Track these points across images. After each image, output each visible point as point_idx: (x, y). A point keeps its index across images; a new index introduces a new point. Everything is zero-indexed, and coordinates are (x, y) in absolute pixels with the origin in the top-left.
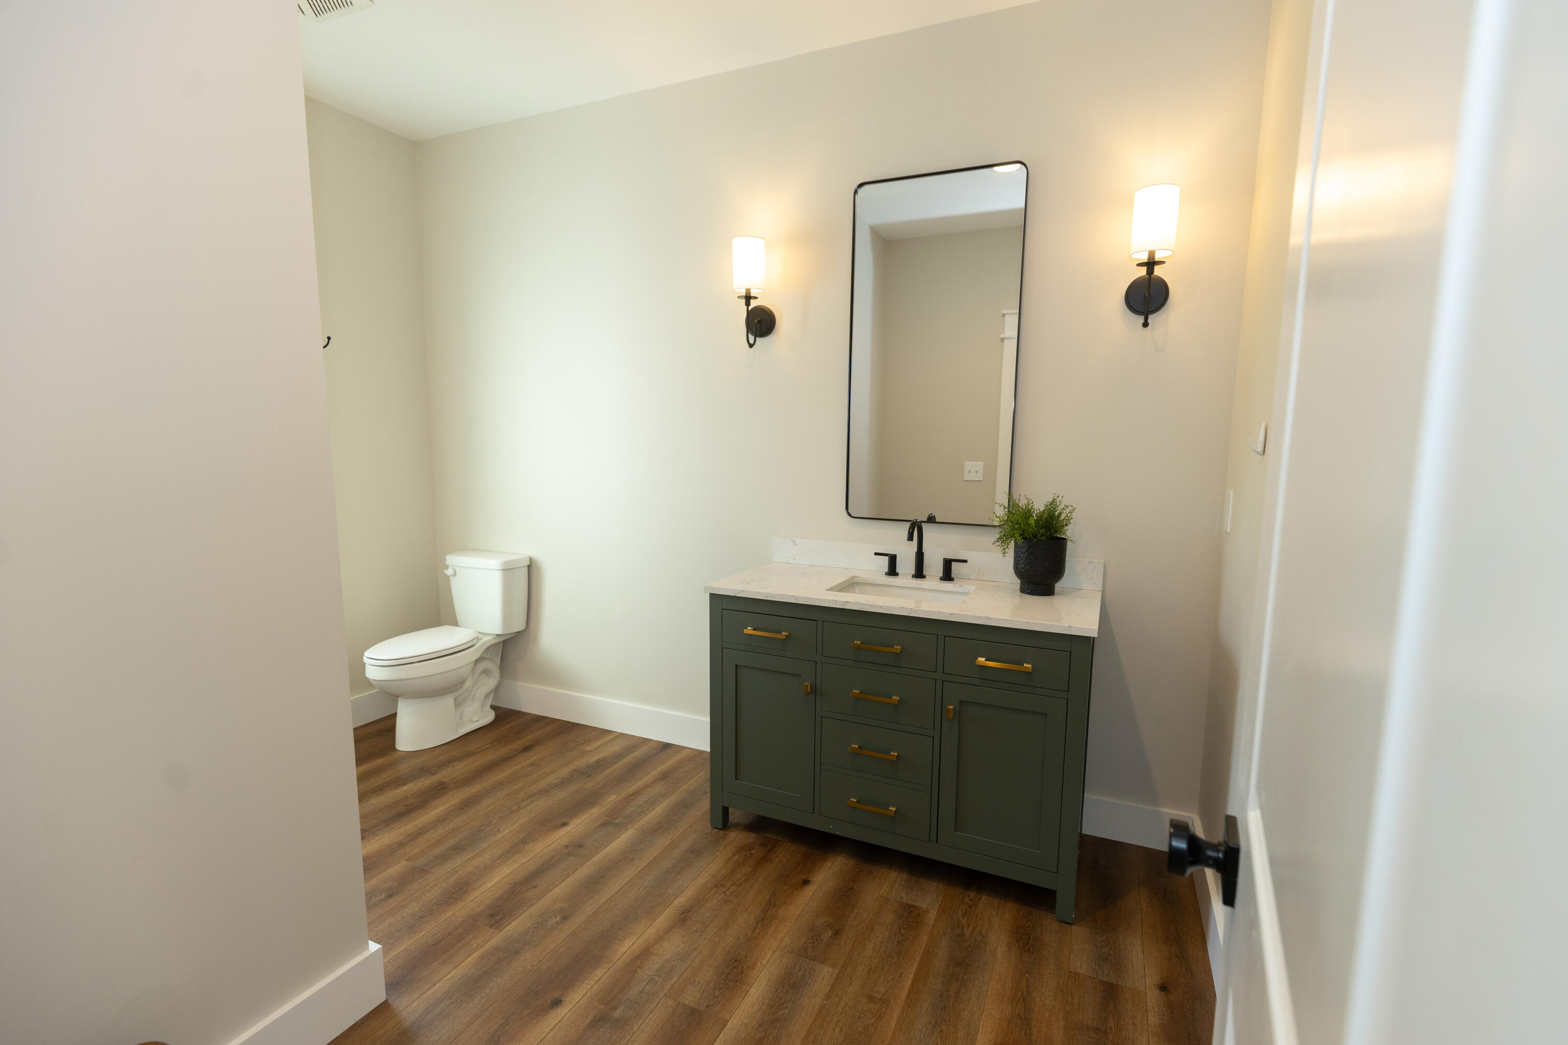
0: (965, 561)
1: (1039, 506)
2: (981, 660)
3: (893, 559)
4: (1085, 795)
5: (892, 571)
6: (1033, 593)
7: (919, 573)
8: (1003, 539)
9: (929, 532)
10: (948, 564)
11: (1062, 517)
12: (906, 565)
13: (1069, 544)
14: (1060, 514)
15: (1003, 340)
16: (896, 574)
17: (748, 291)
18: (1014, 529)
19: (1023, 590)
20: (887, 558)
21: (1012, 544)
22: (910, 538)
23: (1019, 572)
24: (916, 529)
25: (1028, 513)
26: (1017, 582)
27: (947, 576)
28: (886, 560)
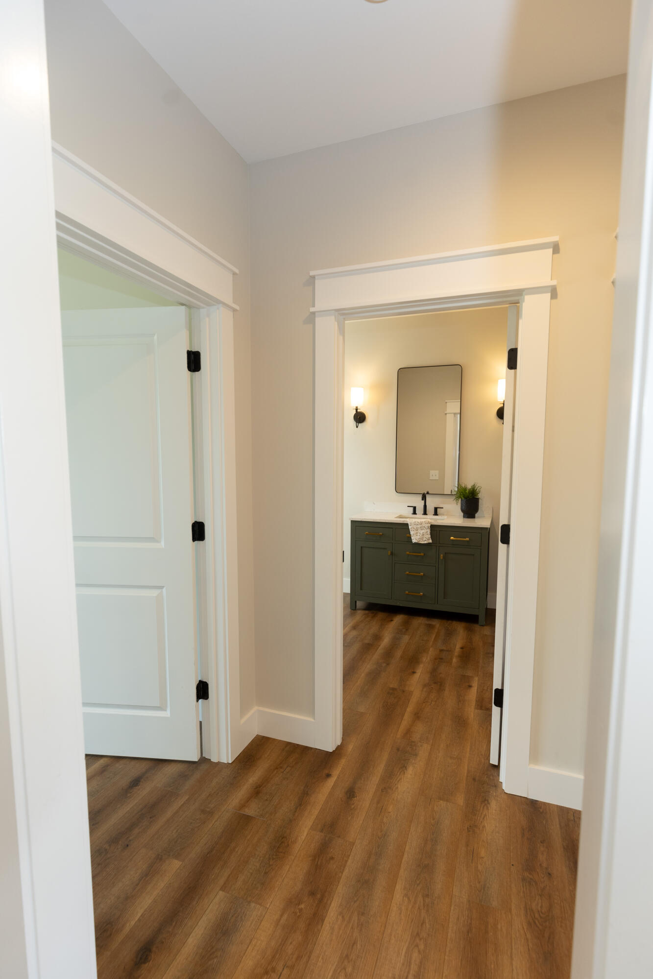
0: (442, 508)
1: (469, 487)
2: (452, 538)
3: (415, 508)
4: (488, 593)
5: (414, 513)
6: (469, 517)
7: (425, 513)
8: (457, 499)
9: (428, 498)
10: (436, 509)
11: (477, 490)
12: (420, 510)
13: (480, 500)
14: (476, 490)
15: (446, 414)
16: (416, 514)
17: (357, 407)
18: (461, 494)
19: (464, 517)
20: (412, 508)
21: (460, 500)
22: (423, 500)
23: (462, 510)
24: (424, 498)
25: (465, 489)
26: (462, 514)
27: (436, 514)
28: (412, 509)
